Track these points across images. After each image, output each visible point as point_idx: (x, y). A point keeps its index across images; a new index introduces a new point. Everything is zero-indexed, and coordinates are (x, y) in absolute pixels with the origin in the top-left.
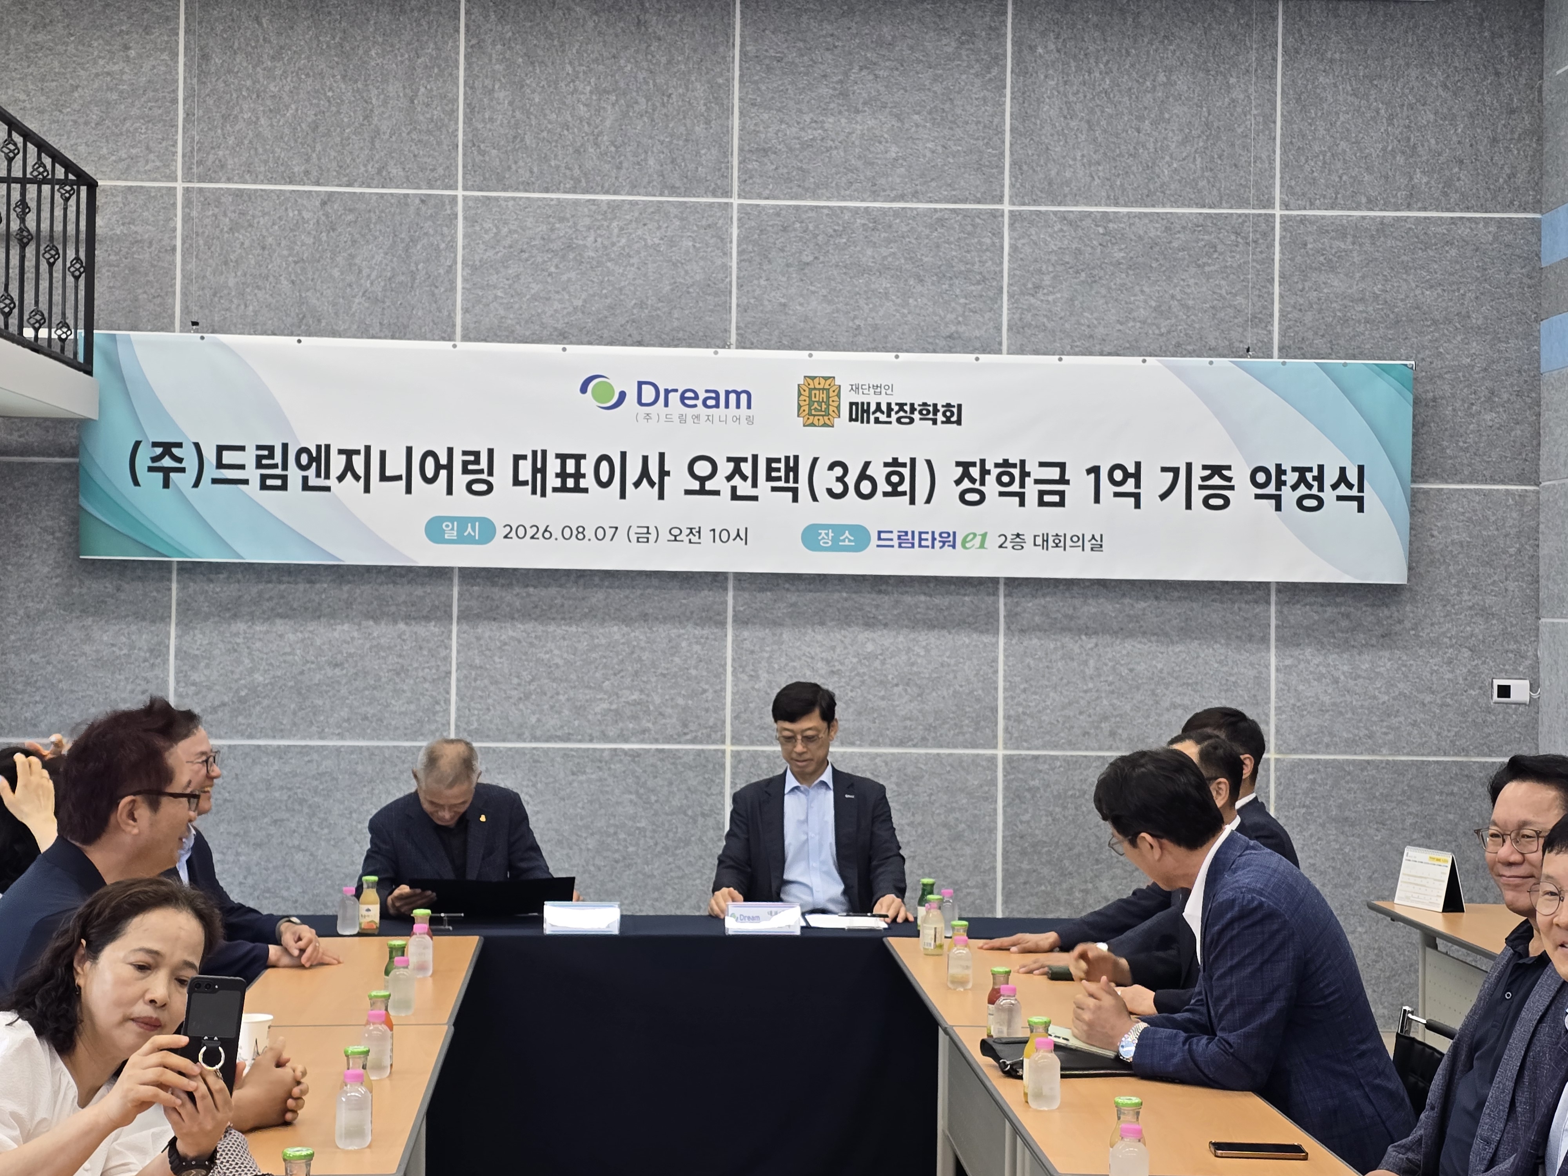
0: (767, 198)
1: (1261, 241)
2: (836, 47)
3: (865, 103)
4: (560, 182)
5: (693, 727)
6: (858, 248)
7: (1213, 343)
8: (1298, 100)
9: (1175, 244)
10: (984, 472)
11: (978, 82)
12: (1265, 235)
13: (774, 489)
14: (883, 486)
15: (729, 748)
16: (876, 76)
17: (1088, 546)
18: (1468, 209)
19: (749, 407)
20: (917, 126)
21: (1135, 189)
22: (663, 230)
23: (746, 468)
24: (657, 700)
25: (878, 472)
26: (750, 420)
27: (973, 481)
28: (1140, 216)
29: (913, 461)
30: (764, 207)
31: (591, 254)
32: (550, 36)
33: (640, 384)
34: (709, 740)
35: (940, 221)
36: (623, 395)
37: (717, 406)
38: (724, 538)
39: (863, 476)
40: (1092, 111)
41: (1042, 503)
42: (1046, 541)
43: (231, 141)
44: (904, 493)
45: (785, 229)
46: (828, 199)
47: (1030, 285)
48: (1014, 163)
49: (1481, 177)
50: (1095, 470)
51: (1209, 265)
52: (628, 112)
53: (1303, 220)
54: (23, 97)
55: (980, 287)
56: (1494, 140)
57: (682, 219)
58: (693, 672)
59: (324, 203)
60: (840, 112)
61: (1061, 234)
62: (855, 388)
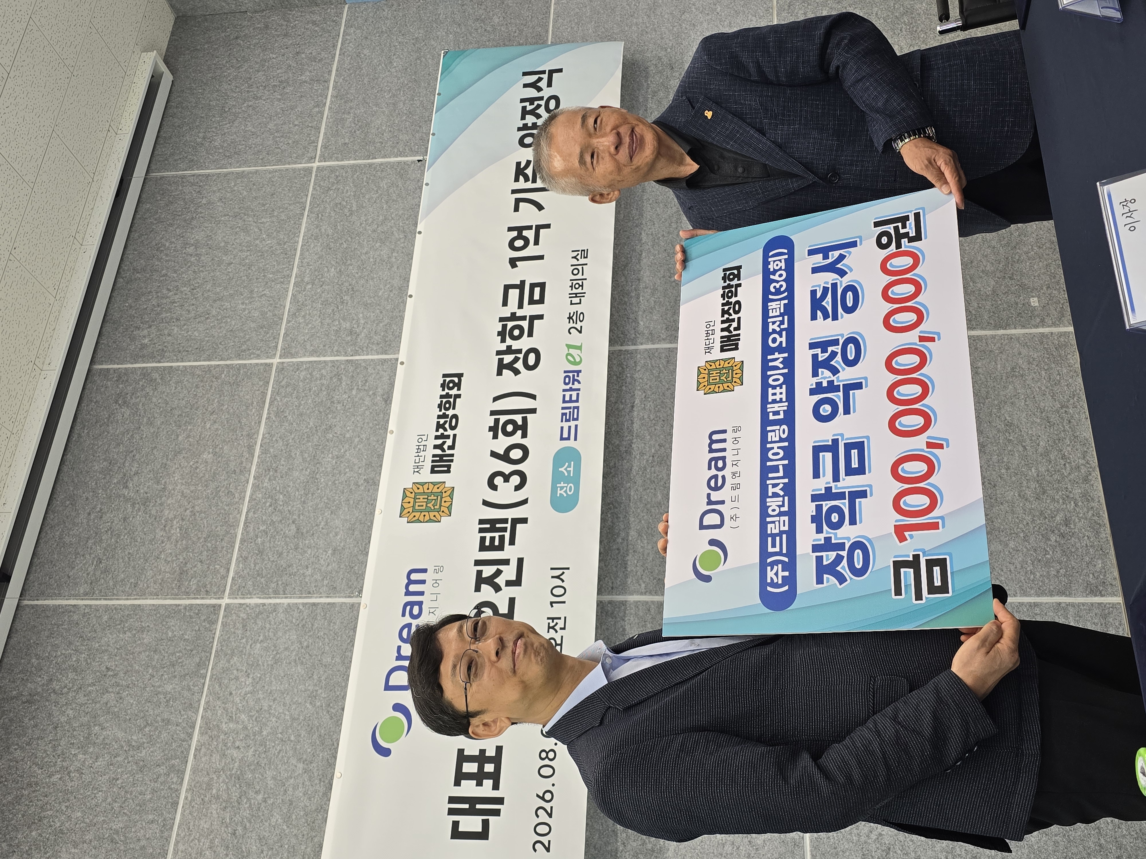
0: (228, 570)
1: (337, 174)
2: (101, 510)
3: (158, 483)
4: (170, 788)
6: (291, 484)
8: (230, 158)
9: (330, 232)
10: (509, 350)
11: (161, 388)
12: (333, 172)
13: (512, 542)
14: (517, 438)
16: (136, 473)
17: (582, 261)
18: (335, 46)
19: (425, 571)
20: (188, 436)
21: (279, 264)
22: (240, 675)
23: (488, 571)
25: (502, 443)
26: (438, 569)
27: (516, 360)
28: (302, 258)
29: (493, 413)
30: (236, 573)
31: (251, 752)
35: (278, 415)
37: (420, 604)
38: (561, 591)
39: (505, 457)
41: (541, 301)
42: (576, 295)
44: (525, 420)
45: (261, 552)
46: (240, 513)
47: (349, 338)
48: (239, 357)
49: (312, 41)
50: (513, 263)
51: (351, 207)
52: (114, 713)
53: (325, 147)
55: (344, 378)
57: (233, 654)
60: (161, 504)
61: (307, 317)
62: (418, 468)
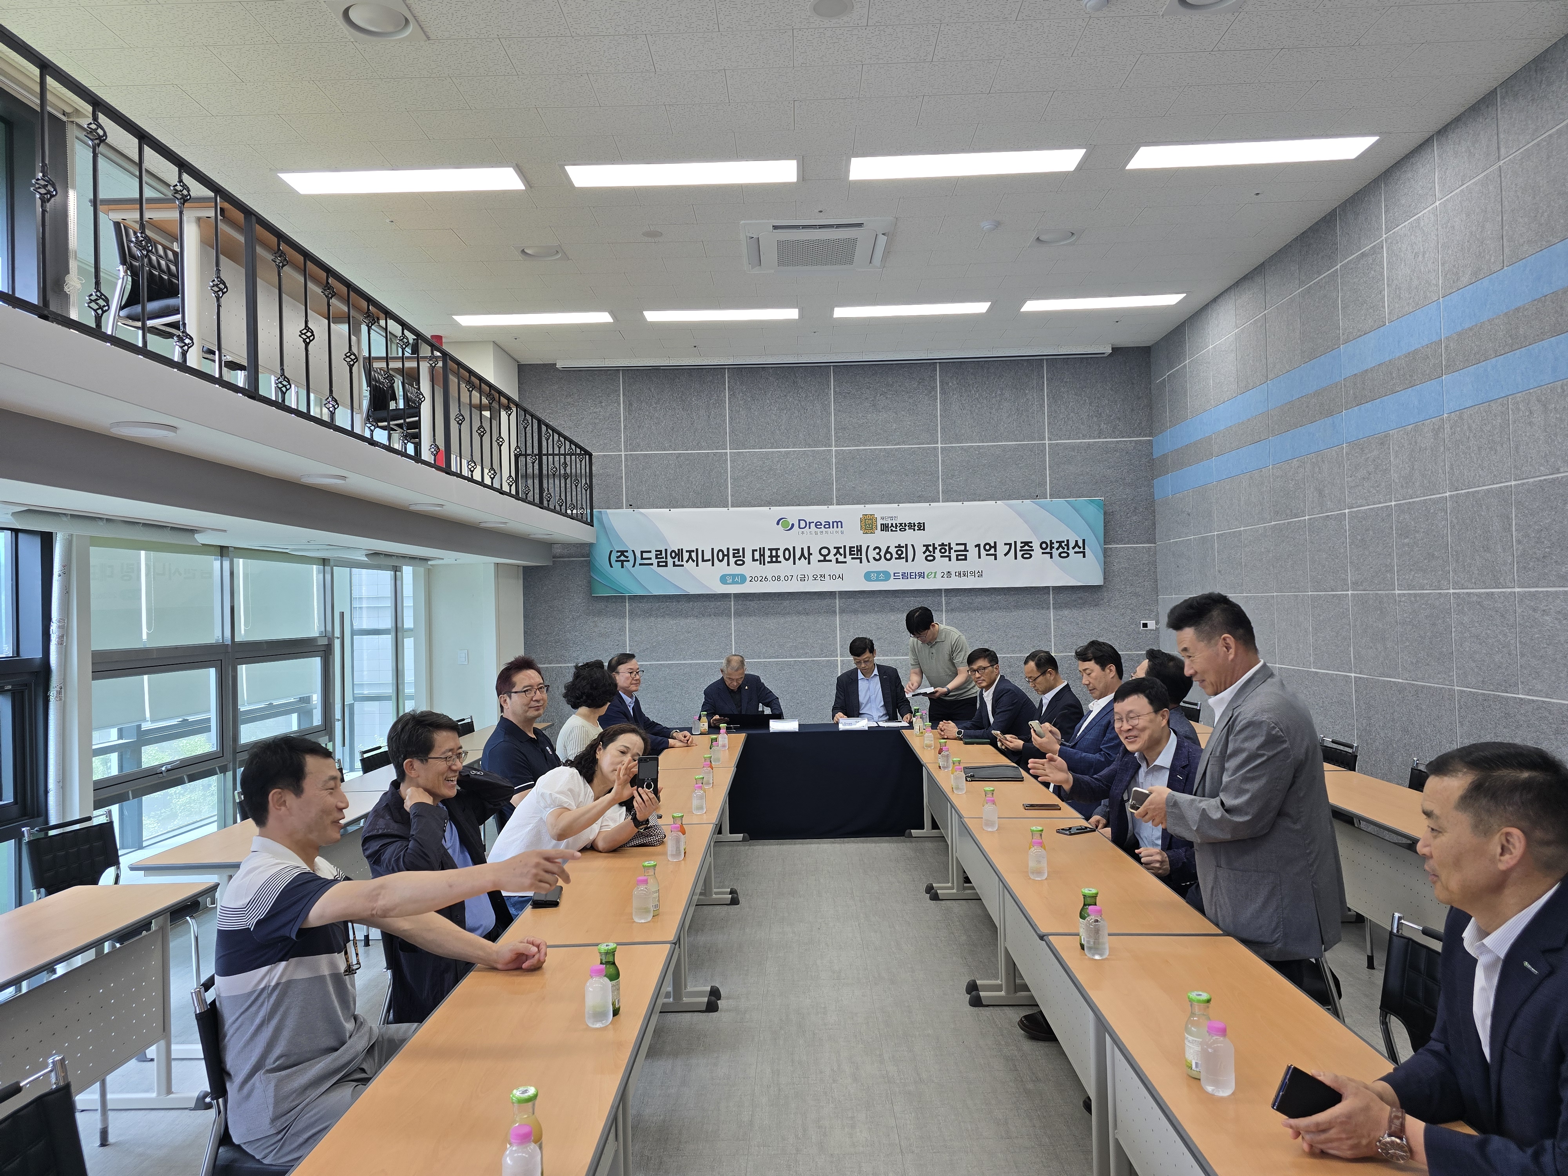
0: (846, 447)
1: (1041, 453)
3: (883, 408)
4: (766, 445)
5: (825, 651)
6: (882, 465)
7: (1023, 494)
8: (1053, 398)
9: (1007, 456)
10: (934, 548)
11: (926, 398)
12: (1042, 451)
13: (852, 558)
14: (895, 556)
15: (839, 659)
16: (887, 398)
17: (977, 575)
18: (1123, 437)
19: (842, 527)
20: (904, 416)
21: (990, 435)
22: (806, 461)
23: (842, 551)
24: (811, 641)
25: (893, 550)
26: (842, 532)
27: (930, 552)
28: (992, 446)
29: (906, 545)
30: (845, 450)
32: (760, 389)
33: (799, 520)
34: (831, 655)
35: (913, 452)
36: (793, 525)
37: (829, 527)
38: (834, 578)
39: (887, 552)
40: (972, 407)
41: (958, 559)
42: (960, 574)
43: (642, 436)
44: (903, 558)
45: (853, 458)
46: (870, 446)
47: (950, 475)
48: (942, 428)
50: (978, 546)
51: (1021, 464)
52: (791, 416)
53: (1058, 444)
54: (563, 423)
55: (930, 477)
56: (1133, 410)
57: (813, 457)
58: (824, 630)
59: (677, 457)
60: (873, 412)
61: (961, 455)
62: (882, 518)
